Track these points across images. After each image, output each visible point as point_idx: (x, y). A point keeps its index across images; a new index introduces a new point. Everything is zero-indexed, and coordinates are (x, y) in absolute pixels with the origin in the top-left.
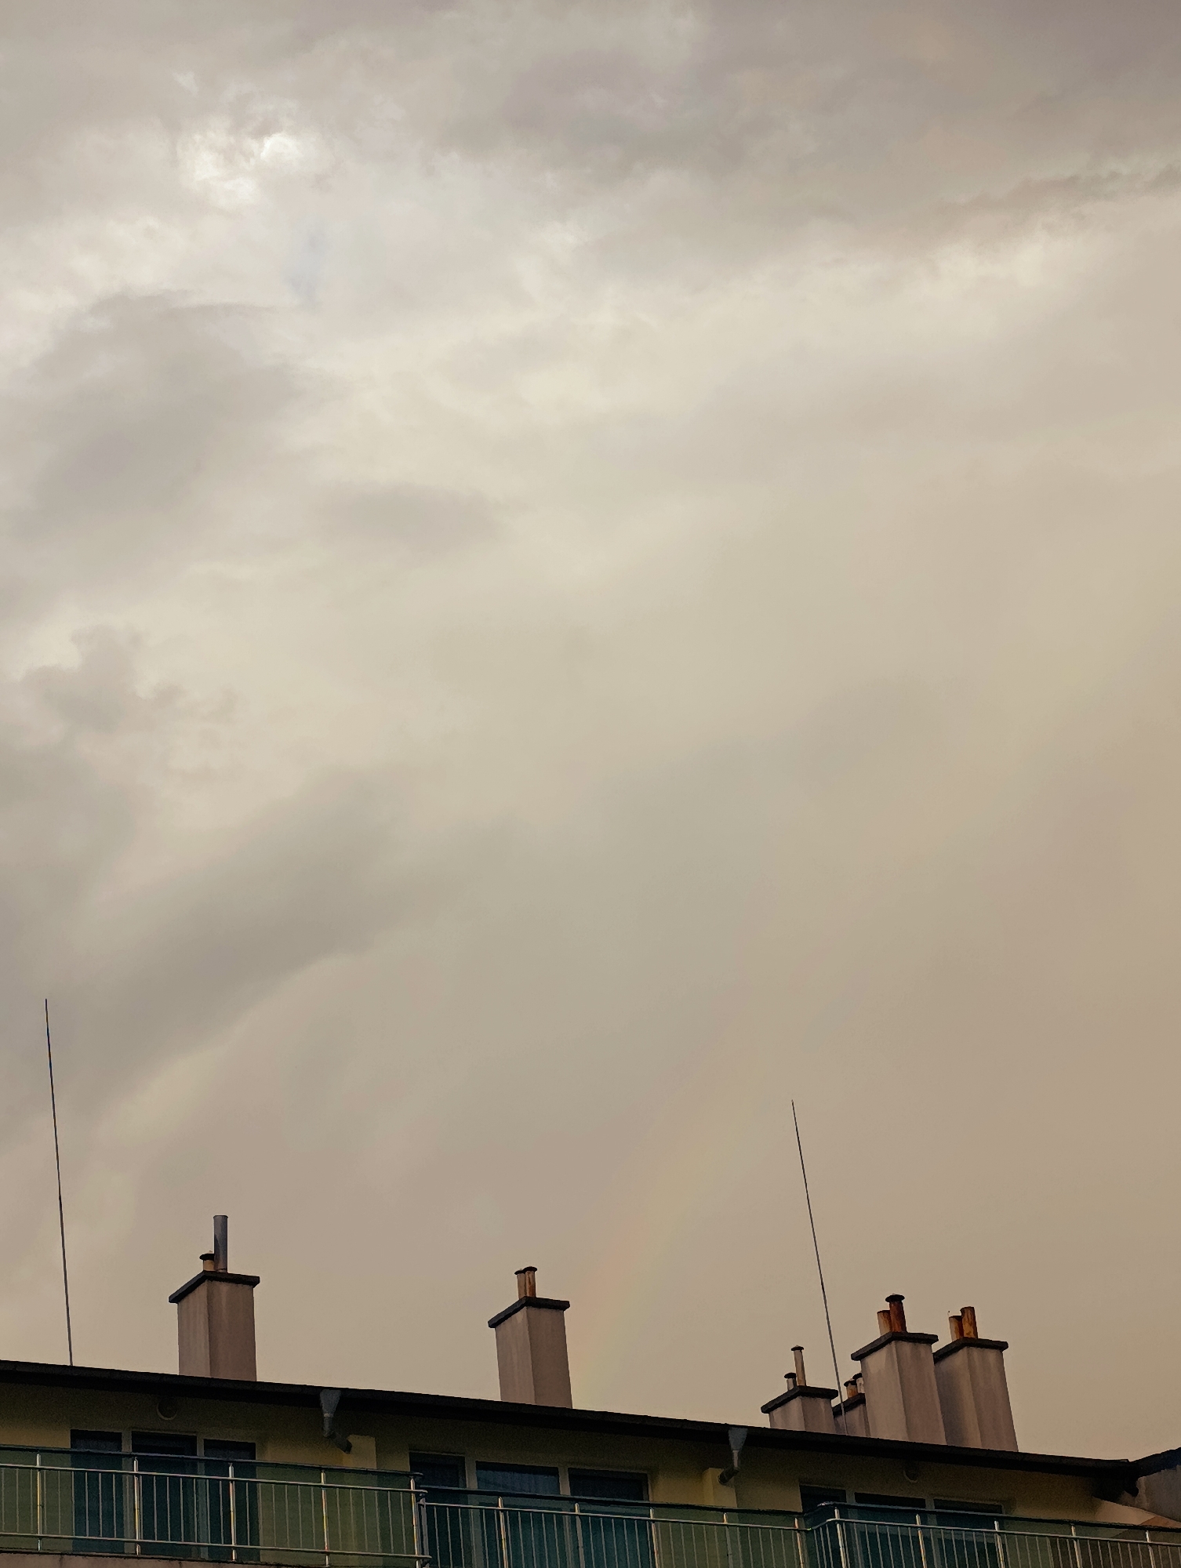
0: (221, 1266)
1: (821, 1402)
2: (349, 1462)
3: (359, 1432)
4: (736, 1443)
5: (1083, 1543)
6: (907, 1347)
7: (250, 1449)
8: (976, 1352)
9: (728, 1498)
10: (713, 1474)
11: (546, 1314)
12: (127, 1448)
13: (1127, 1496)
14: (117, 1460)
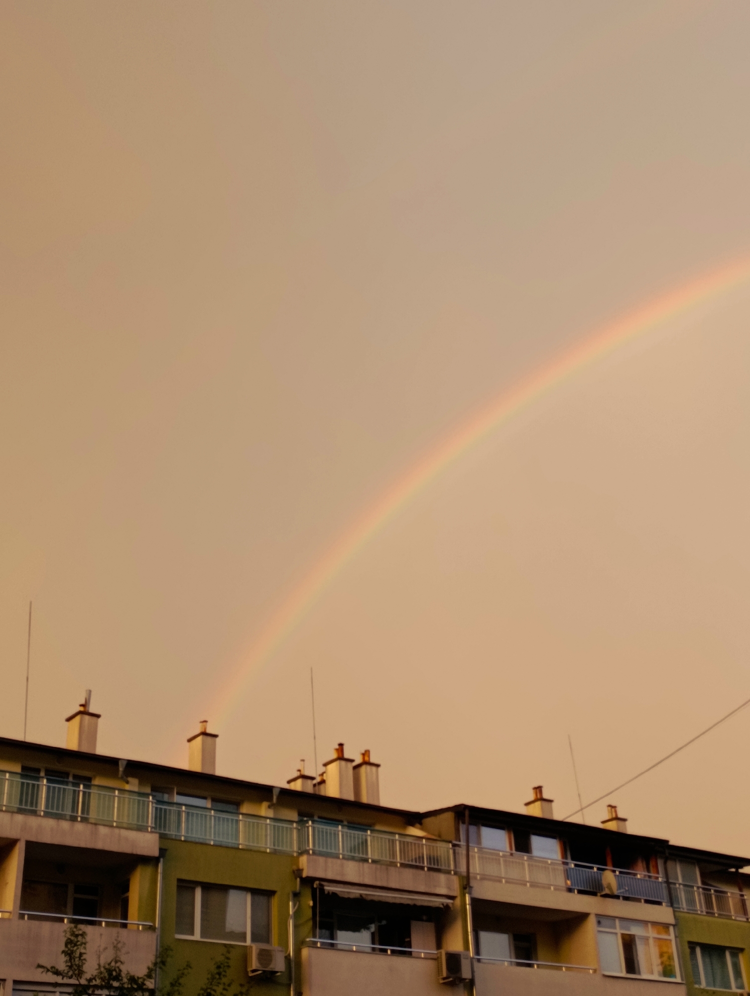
0: (87, 709)
1: (310, 781)
2: (127, 787)
3: (133, 776)
4: (275, 793)
5: (400, 842)
6: (343, 763)
7: (89, 779)
8: (368, 767)
9: (270, 813)
10: (265, 804)
11: (209, 739)
12: (42, 774)
13: (418, 825)
14: (38, 779)
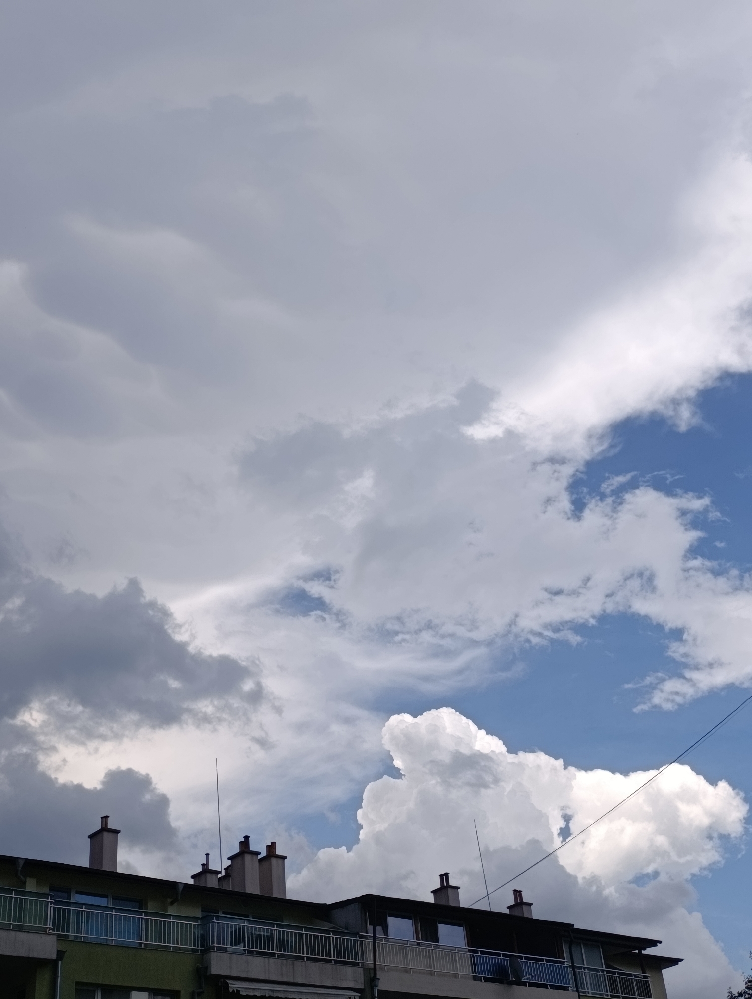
1: (214, 876)
3: (31, 876)
4: (179, 889)
6: (249, 856)
8: (274, 860)
10: (170, 900)
11: (111, 835)
13: (325, 918)
